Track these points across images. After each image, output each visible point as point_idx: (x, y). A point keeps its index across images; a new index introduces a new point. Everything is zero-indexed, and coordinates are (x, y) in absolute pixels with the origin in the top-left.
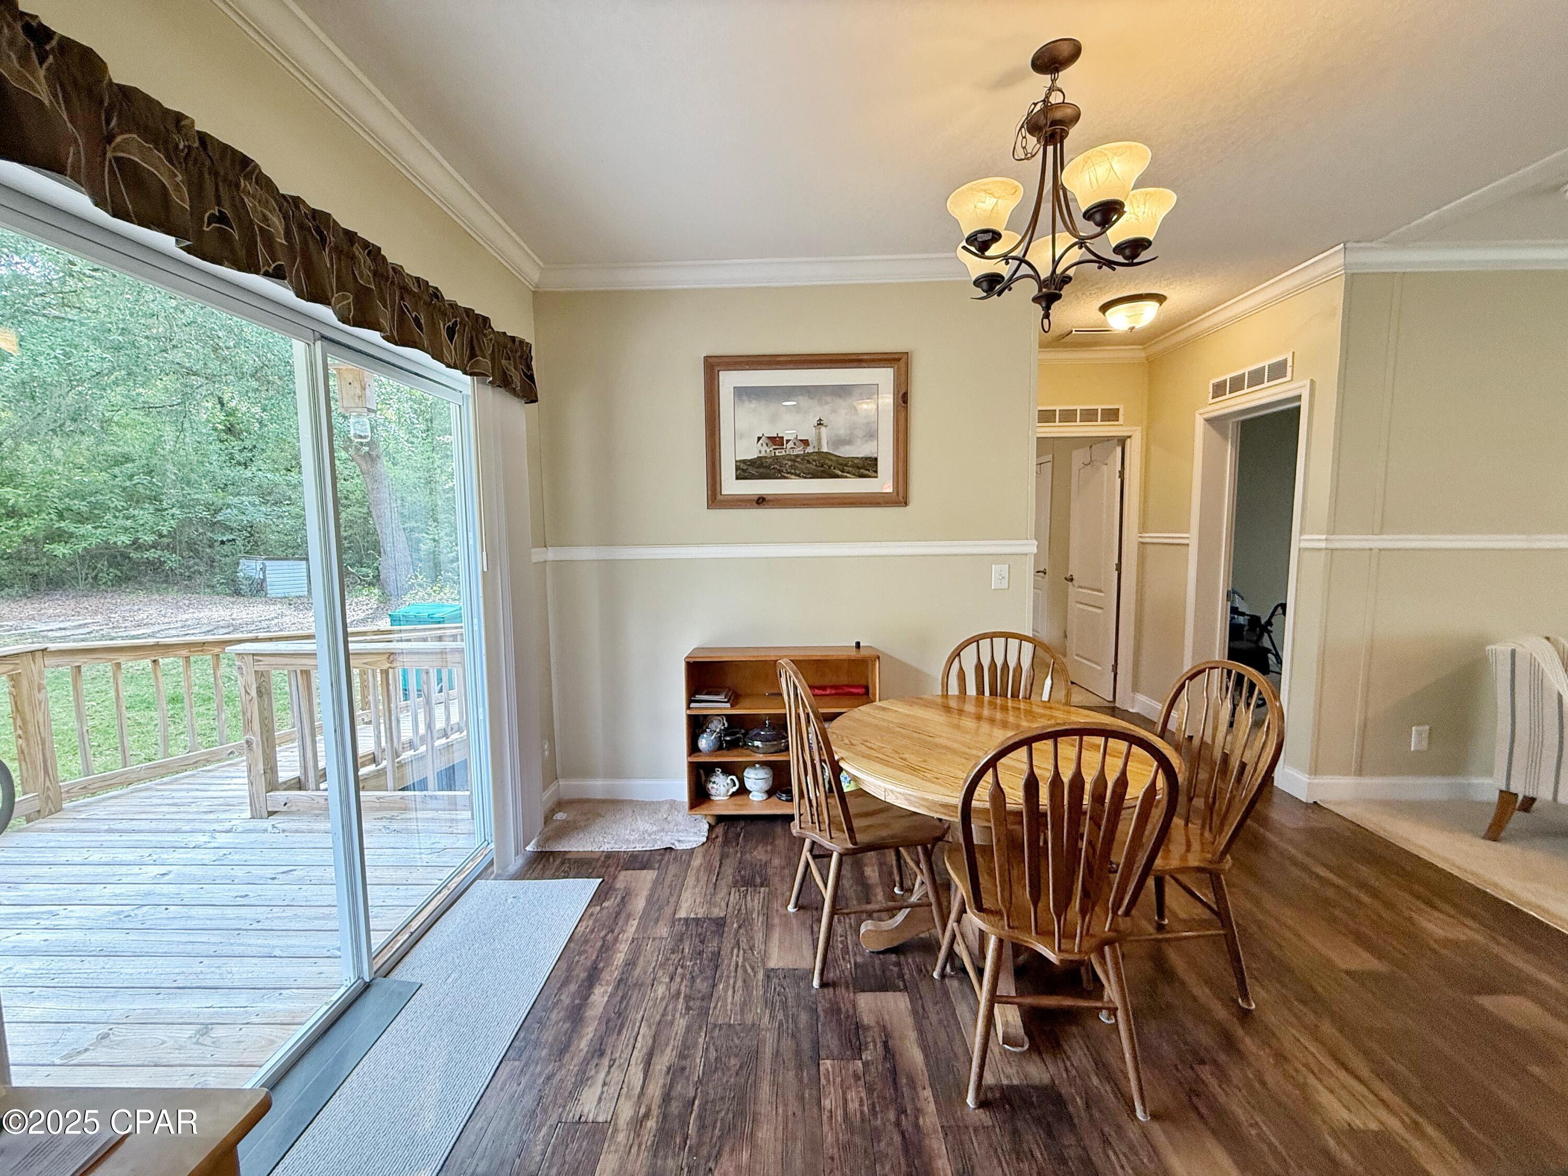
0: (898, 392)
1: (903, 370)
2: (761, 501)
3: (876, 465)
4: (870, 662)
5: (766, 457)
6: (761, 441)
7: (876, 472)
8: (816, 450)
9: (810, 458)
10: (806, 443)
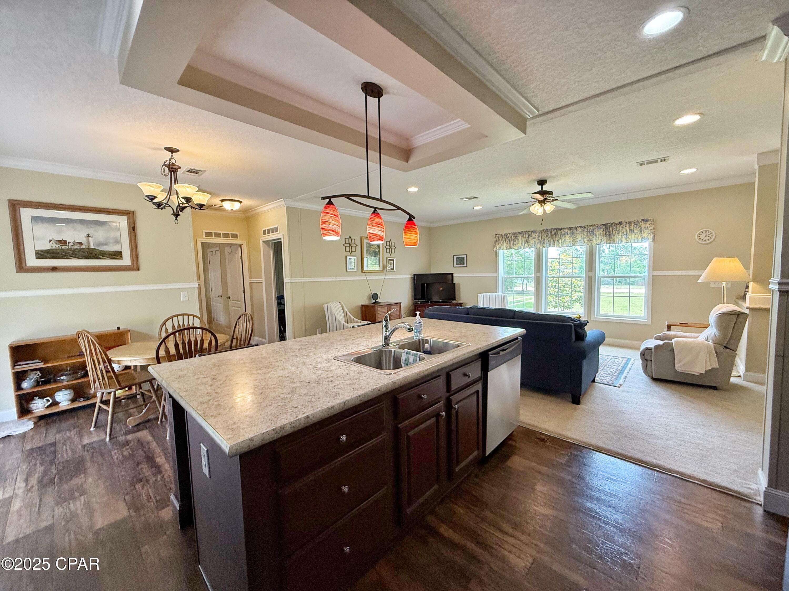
0: (130, 227)
1: (131, 218)
2: (54, 269)
3: (121, 254)
4: (126, 334)
5: (55, 249)
6: (52, 242)
7: (122, 257)
8: (87, 247)
9: (84, 250)
10: (81, 244)
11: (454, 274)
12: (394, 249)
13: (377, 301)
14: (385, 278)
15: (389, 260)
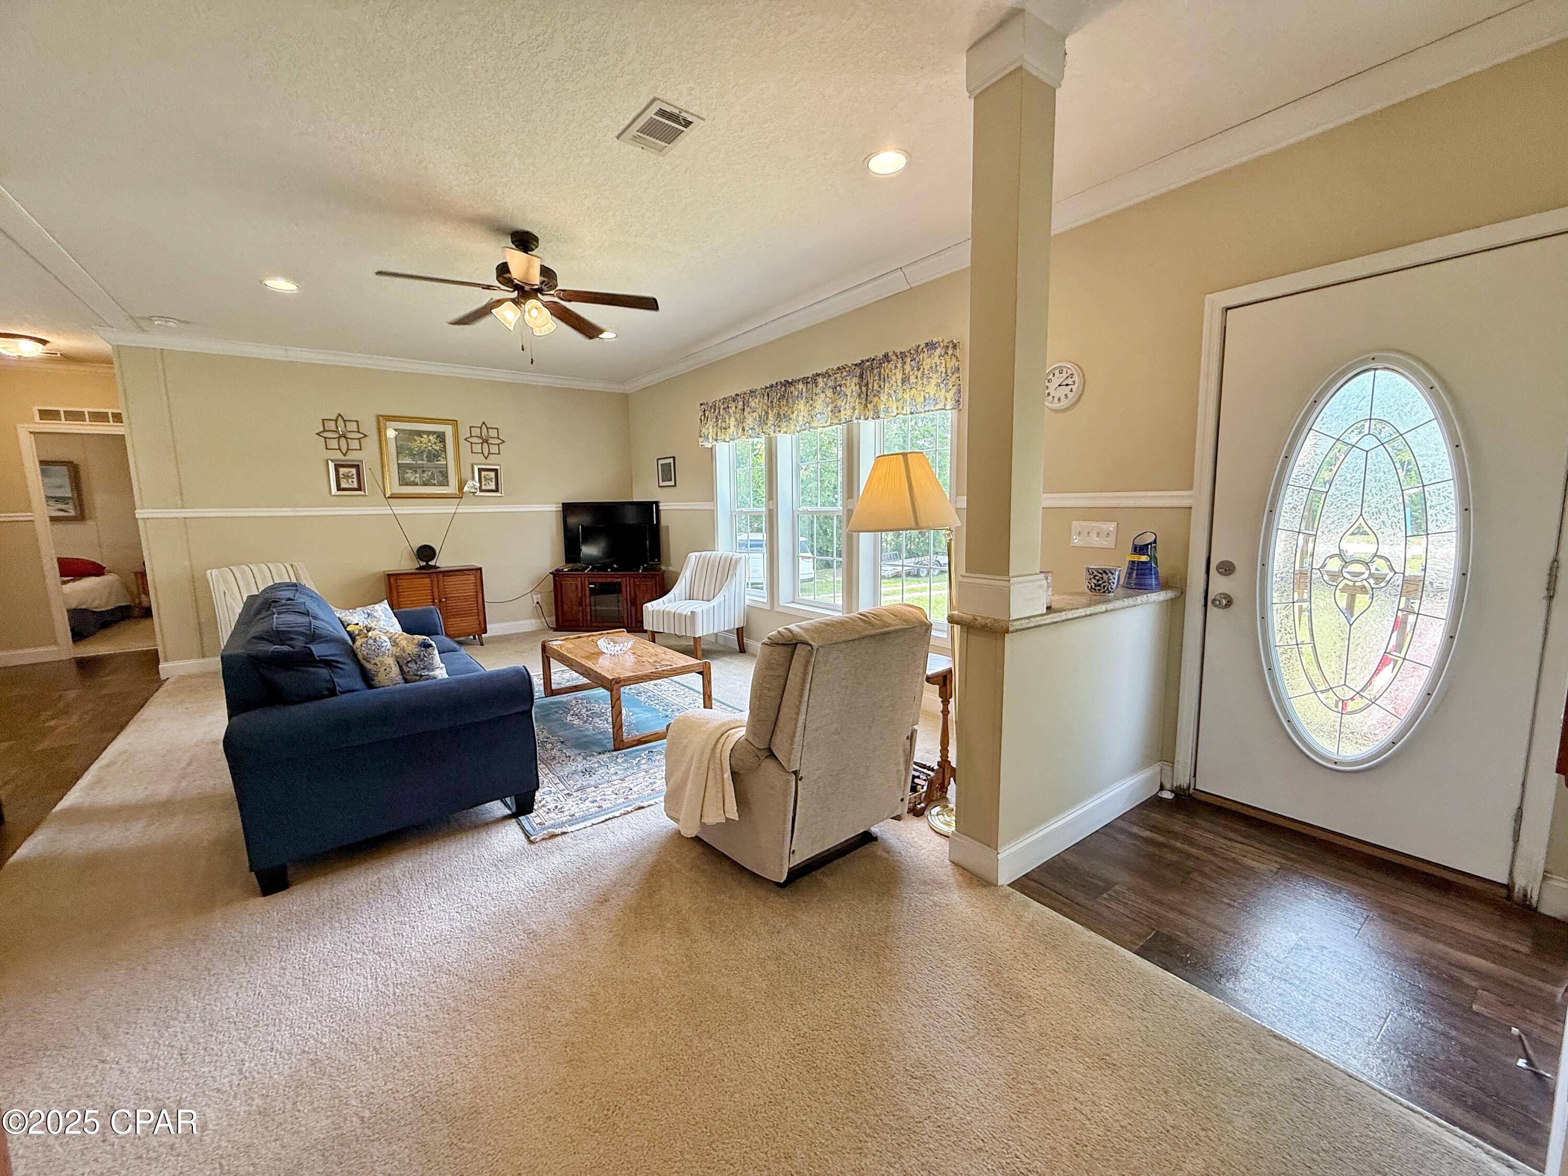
11: (660, 504)
12: (498, 445)
13: (432, 563)
14: (458, 511)
15: (480, 470)
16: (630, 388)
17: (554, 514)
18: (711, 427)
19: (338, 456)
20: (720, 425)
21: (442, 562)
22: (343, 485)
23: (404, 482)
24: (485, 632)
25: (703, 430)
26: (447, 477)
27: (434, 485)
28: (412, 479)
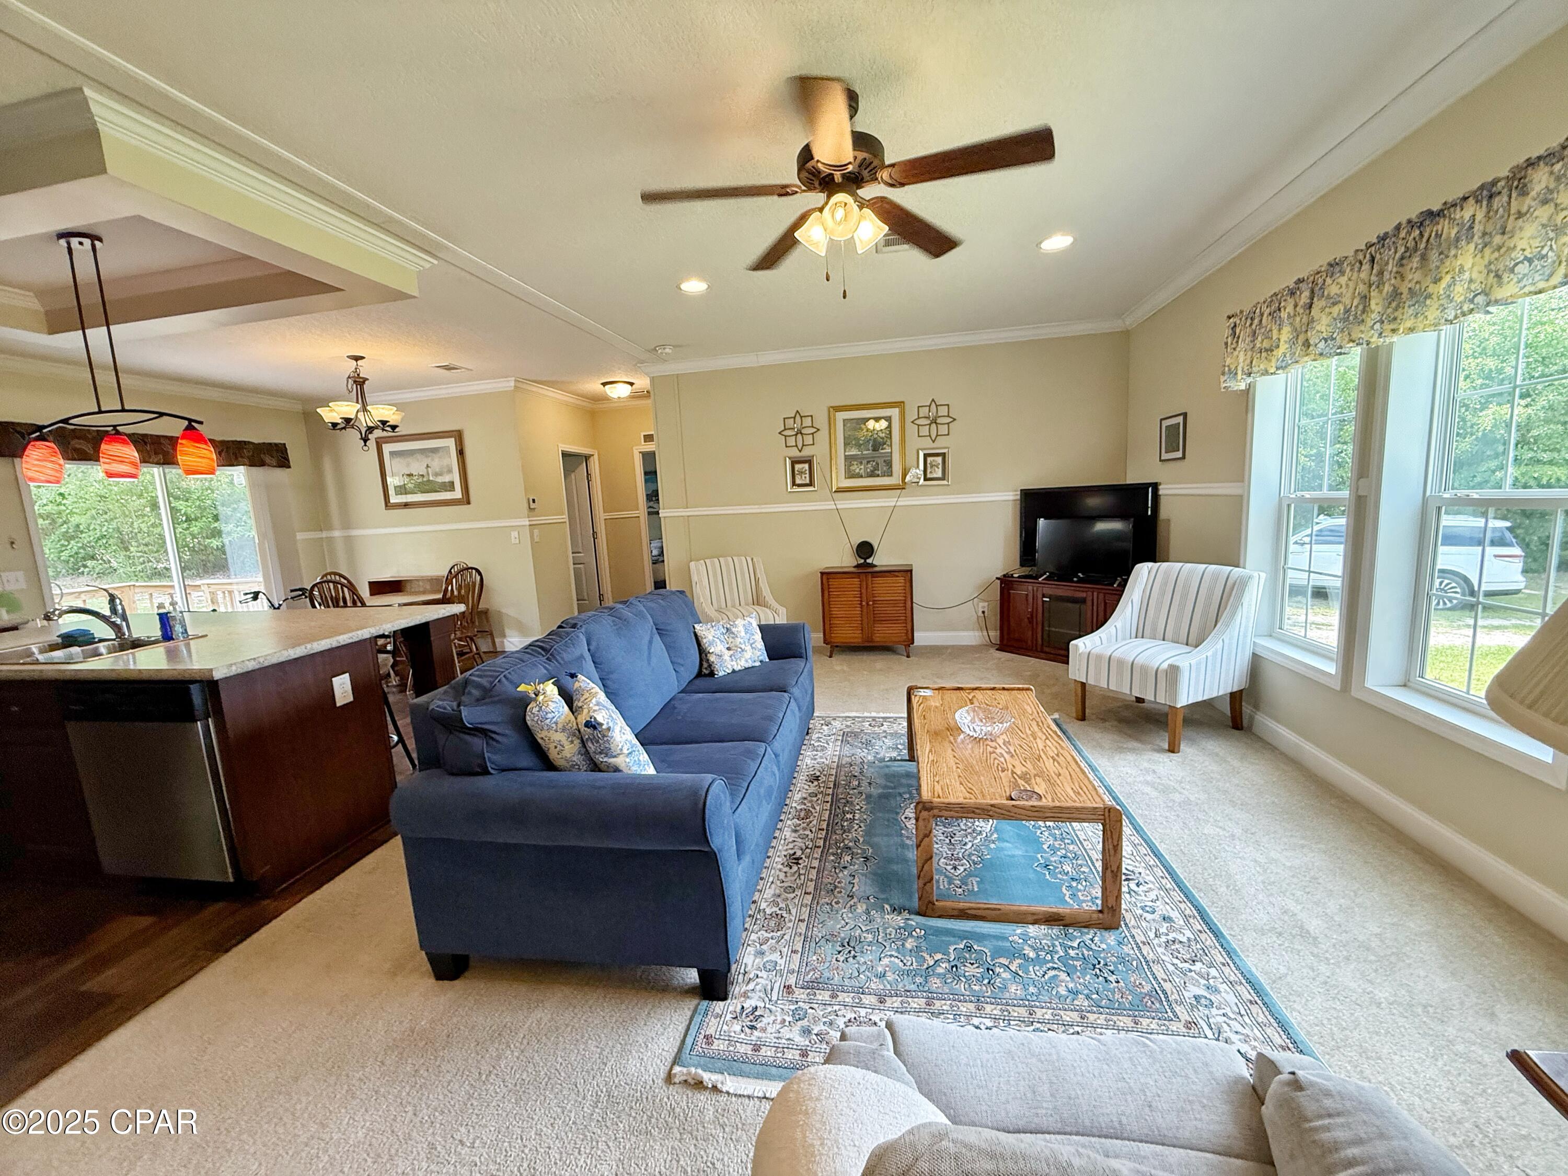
0: (458, 449)
1: (459, 438)
2: (407, 505)
3: (454, 485)
6: (404, 476)
7: (454, 488)
8: (428, 479)
9: (426, 483)
10: (423, 476)
11: (1160, 487)
12: (948, 424)
13: (869, 561)
14: (898, 504)
15: (926, 456)
16: (1129, 321)
17: (1011, 505)
18: (1242, 353)
19: (794, 453)
20: (1258, 345)
21: (880, 560)
22: (798, 481)
23: (850, 475)
24: (913, 643)
25: (1228, 361)
26: (891, 467)
27: (878, 476)
28: (857, 471)
